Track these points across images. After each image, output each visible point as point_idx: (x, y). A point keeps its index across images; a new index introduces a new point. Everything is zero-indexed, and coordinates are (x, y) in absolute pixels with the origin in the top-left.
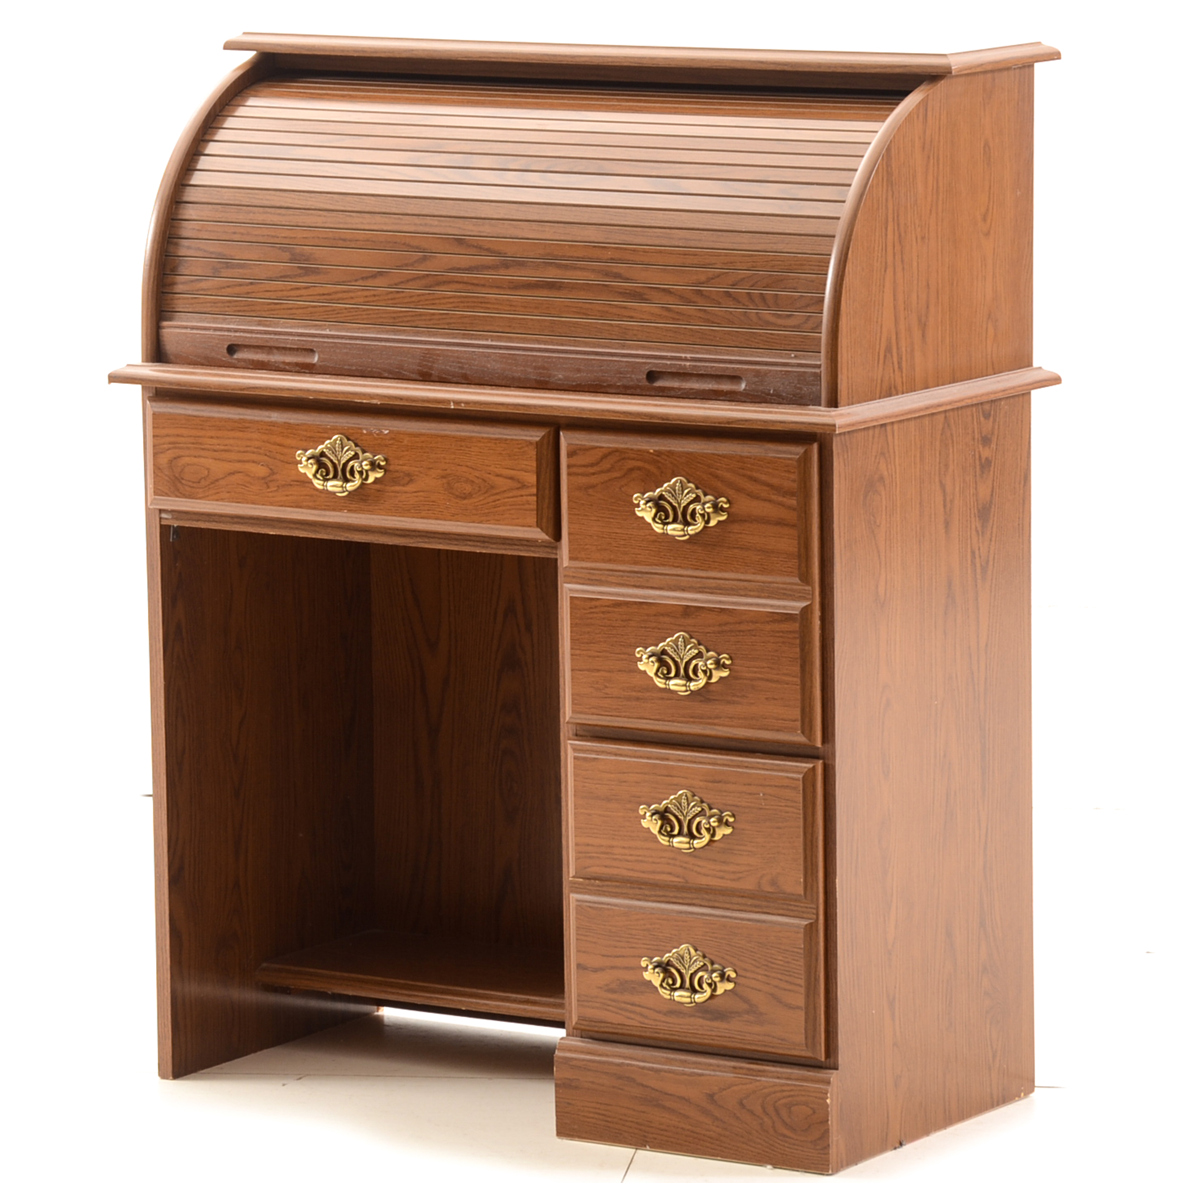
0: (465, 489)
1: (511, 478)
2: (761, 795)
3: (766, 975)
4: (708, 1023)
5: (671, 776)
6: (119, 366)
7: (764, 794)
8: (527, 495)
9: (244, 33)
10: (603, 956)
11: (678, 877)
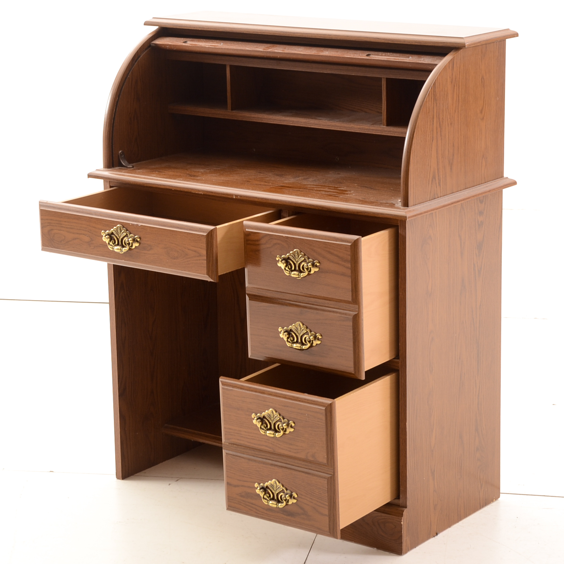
0: (175, 255)
1: (195, 251)
2: (307, 415)
3: (311, 498)
4: (285, 517)
5: (266, 402)
6: (92, 170)
7: (308, 415)
8: (202, 260)
9: (153, 18)
10: (238, 480)
11: (270, 448)
